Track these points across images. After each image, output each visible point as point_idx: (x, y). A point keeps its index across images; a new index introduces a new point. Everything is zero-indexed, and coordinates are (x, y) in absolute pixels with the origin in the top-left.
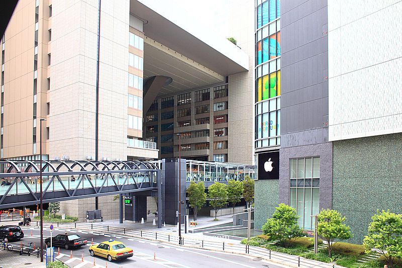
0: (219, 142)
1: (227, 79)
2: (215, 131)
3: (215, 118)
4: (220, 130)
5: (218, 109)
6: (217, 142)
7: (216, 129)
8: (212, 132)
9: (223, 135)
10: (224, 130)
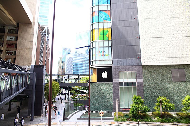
0: (9, 58)
1: (18, 25)
2: (6, 52)
3: (7, 44)
4: (10, 52)
5: (10, 40)
6: (7, 58)
7: (7, 51)
8: (4, 52)
9: (13, 55)
10: (13, 52)
